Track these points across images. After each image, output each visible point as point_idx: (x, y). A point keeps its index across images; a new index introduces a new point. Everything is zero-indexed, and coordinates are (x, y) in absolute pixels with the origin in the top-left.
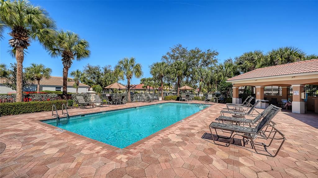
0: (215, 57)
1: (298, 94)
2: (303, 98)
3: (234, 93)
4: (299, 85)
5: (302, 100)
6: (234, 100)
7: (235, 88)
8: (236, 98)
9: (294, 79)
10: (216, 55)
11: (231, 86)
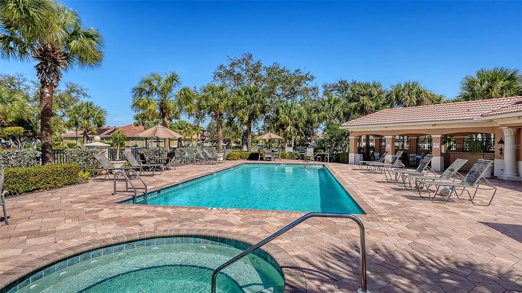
0: (307, 84)
1: (438, 147)
2: (443, 151)
3: (352, 146)
4: (440, 136)
5: (442, 154)
6: (352, 156)
7: (354, 137)
8: (355, 153)
9: (434, 128)
10: (309, 79)
11: (346, 135)
